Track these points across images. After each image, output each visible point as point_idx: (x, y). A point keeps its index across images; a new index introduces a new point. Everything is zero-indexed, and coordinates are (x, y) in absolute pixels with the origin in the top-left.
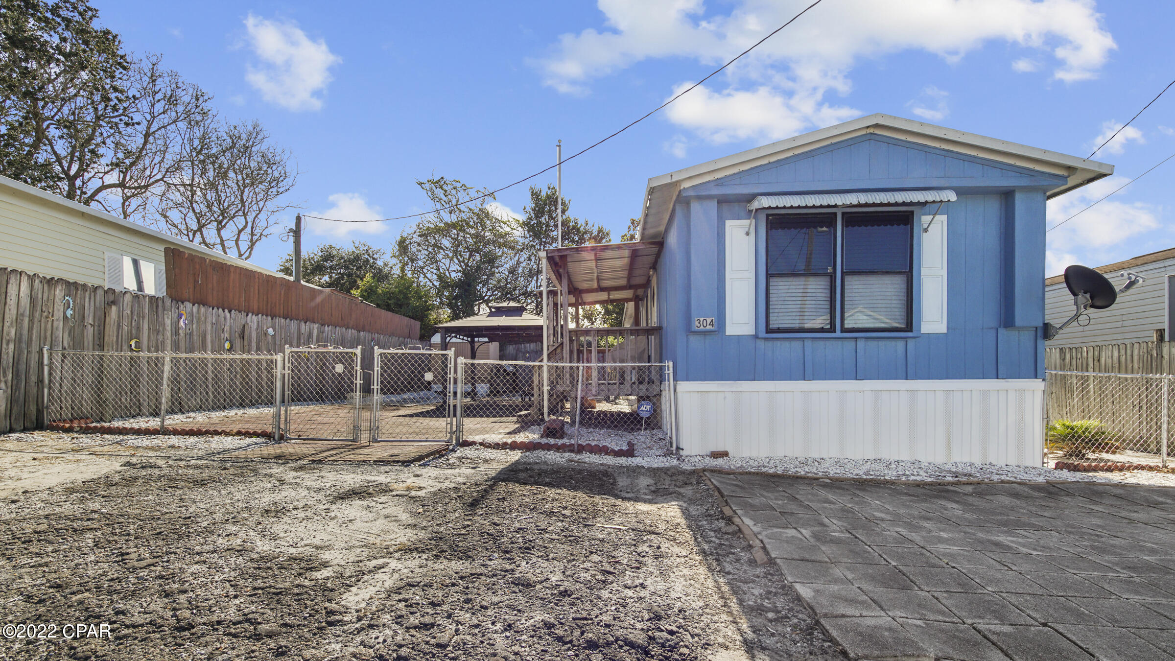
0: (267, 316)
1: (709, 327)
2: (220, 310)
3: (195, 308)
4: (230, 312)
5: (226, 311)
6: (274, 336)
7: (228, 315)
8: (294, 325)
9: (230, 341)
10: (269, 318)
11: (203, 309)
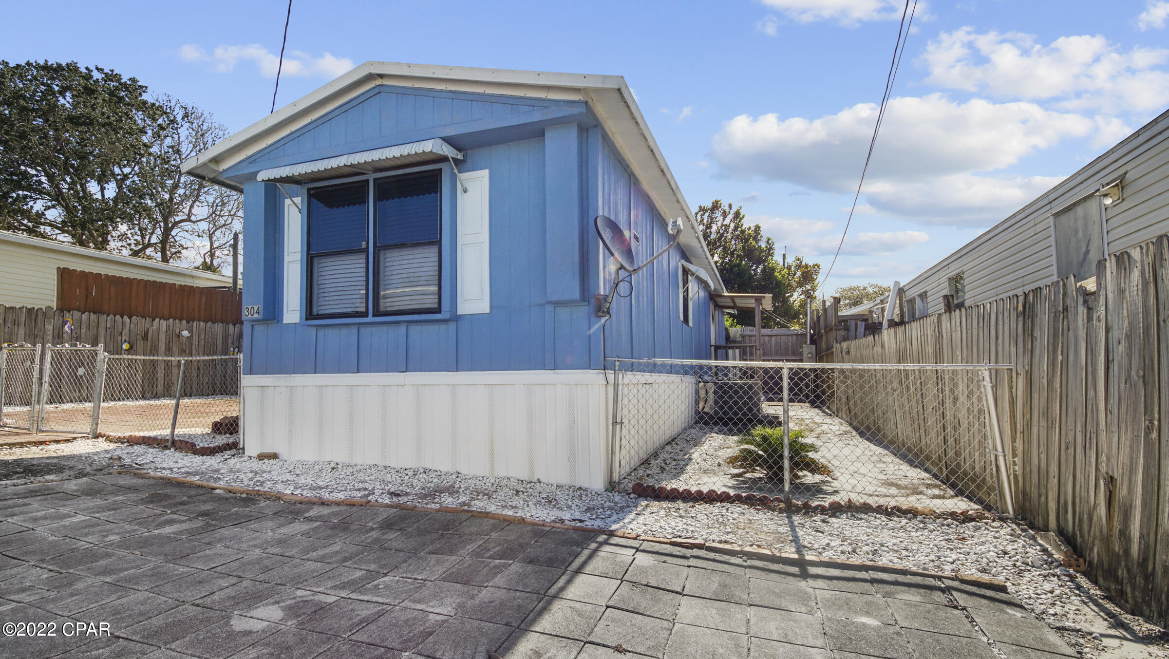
0: (181, 320)
1: (256, 316)
2: (118, 317)
3: (85, 316)
4: (130, 318)
5: (125, 317)
6: (190, 338)
7: (128, 320)
8: (218, 328)
9: (129, 343)
10: (184, 322)
11: (93, 316)
